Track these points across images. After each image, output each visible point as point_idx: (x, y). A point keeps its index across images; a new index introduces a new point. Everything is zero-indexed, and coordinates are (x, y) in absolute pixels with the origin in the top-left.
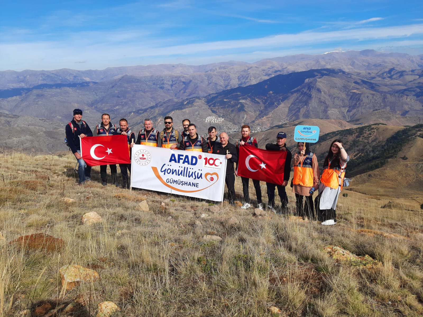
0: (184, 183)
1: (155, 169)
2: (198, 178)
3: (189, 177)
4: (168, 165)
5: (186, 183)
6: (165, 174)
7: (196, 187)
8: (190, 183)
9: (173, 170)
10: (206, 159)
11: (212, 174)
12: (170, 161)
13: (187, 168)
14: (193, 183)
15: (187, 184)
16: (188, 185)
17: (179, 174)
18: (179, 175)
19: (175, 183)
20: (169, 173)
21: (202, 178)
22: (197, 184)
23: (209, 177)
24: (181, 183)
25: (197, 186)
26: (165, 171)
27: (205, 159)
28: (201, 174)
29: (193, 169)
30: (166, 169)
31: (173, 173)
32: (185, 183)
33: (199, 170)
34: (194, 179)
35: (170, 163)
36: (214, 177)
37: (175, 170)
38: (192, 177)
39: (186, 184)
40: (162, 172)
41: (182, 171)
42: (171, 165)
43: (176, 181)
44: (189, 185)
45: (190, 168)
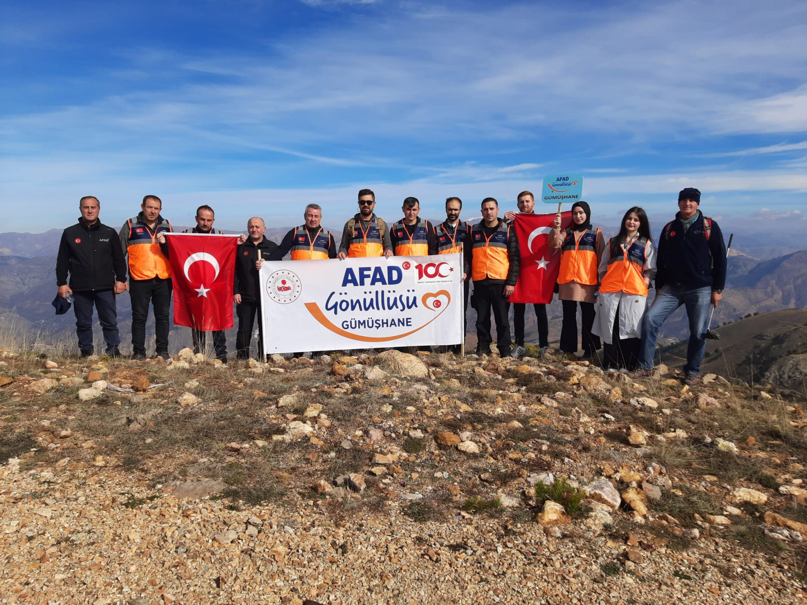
0: (380, 322)
1: (312, 308)
2: (409, 307)
3: (390, 308)
4: (341, 294)
5: (385, 321)
6: (336, 313)
7: (407, 325)
8: (393, 320)
9: (352, 301)
10: (419, 267)
11: (435, 295)
12: (344, 284)
13: (383, 292)
14: (399, 320)
15: (387, 323)
16: (389, 324)
17: (367, 306)
18: (367, 309)
19: (362, 327)
20: (344, 310)
21: (416, 306)
22: (409, 320)
23: (430, 301)
24: (375, 324)
25: (409, 324)
26: (335, 306)
27: (417, 267)
28: (415, 298)
29: (394, 291)
30: (337, 303)
31: (353, 308)
32: (383, 323)
33: (409, 291)
34: (401, 310)
35: (345, 289)
36: (442, 298)
37: (358, 301)
38: (397, 307)
39: (385, 325)
40: (328, 309)
41: (372, 300)
42: (346, 294)
43: (364, 321)
44: (391, 324)
45: (389, 292)
